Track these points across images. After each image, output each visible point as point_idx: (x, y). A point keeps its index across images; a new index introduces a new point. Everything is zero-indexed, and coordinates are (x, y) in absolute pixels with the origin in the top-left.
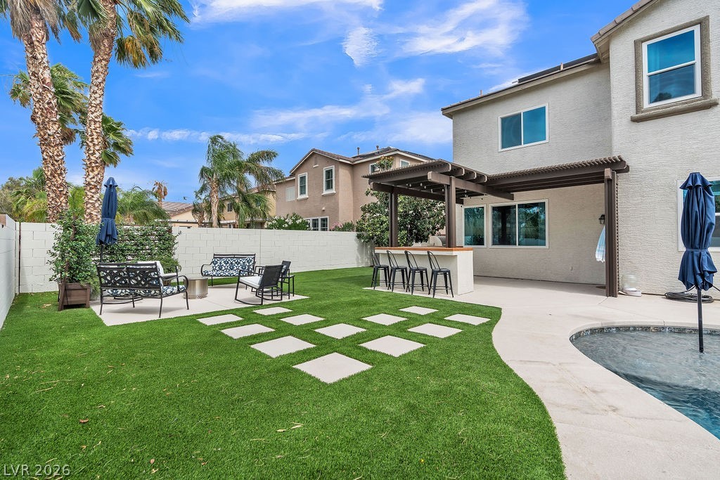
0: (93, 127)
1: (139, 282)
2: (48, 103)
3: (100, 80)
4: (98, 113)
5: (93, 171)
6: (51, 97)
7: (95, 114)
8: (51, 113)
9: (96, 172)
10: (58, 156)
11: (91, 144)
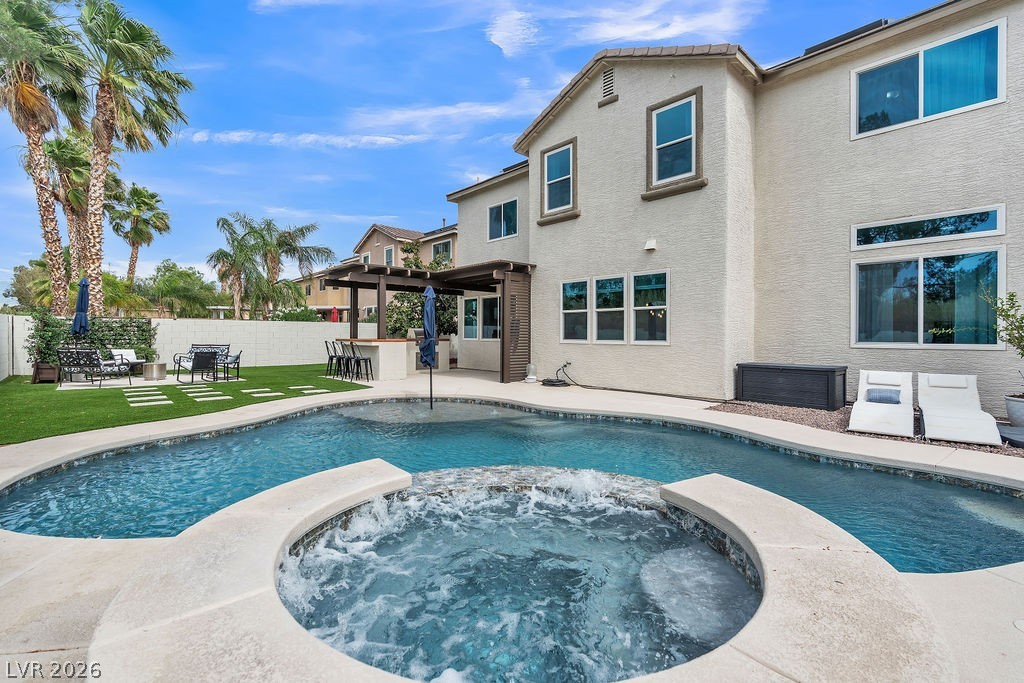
0: (92, 220)
1: (85, 363)
2: (45, 202)
3: (99, 172)
4: (98, 206)
5: (93, 263)
6: (47, 195)
7: (95, 207)
8: (48, 211)
9: (97, 264)
10: (55, 251)
11: (91, 237)
